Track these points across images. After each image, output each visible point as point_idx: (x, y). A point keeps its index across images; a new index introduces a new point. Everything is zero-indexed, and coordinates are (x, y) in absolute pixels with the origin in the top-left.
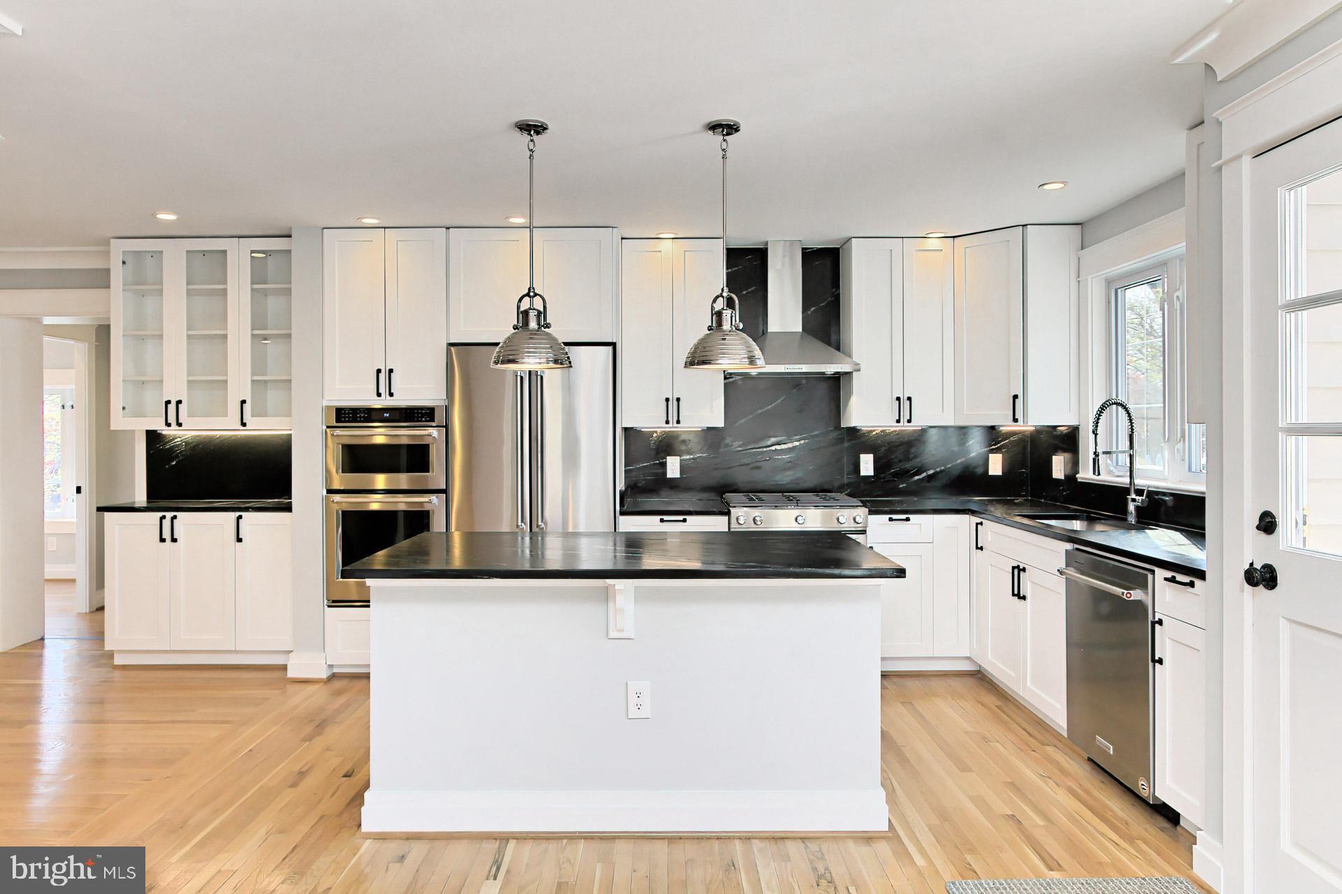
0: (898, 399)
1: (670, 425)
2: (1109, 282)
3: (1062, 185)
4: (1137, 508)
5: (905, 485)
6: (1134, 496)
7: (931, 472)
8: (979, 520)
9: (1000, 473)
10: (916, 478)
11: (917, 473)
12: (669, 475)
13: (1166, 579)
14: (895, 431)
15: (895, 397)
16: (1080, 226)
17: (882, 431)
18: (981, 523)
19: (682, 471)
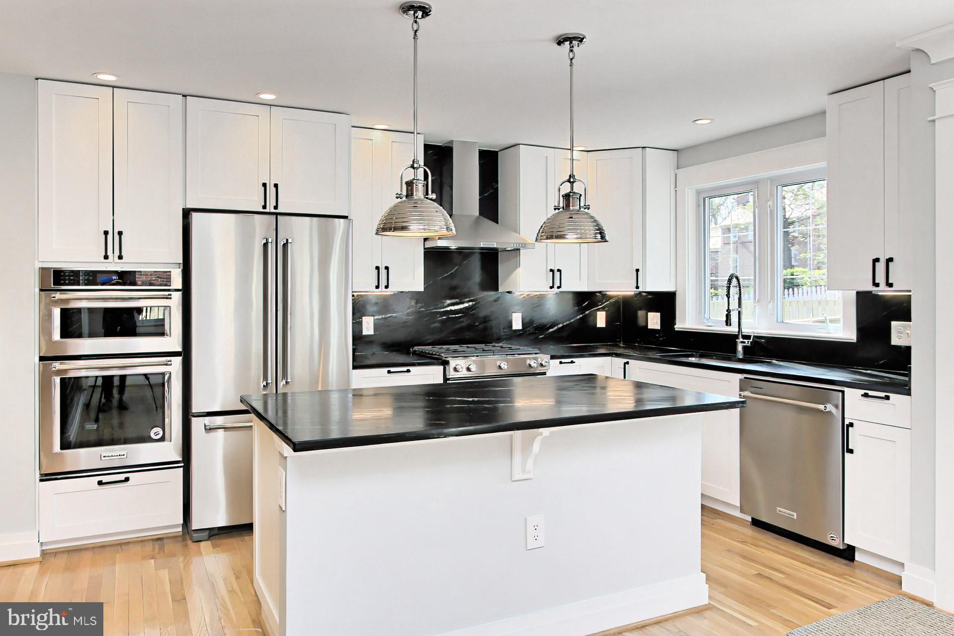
0: (552, 270)
1: (380, 290)
2: (698, 192)
3: (710, 121)
4: (745, 348)
5: (543, 336)
6: (741, 340)
7: (560, 326)
8: (626, 360)
9: (604, 326)
10: (551, 330)
11: (552, 327)
12: (365, 332)
13: (862, 395)
14: (537, 295)
15: (549, 269)
16: (676, 152)
17: (528, 295)
18: (628, 363)
19: (375, 329)
